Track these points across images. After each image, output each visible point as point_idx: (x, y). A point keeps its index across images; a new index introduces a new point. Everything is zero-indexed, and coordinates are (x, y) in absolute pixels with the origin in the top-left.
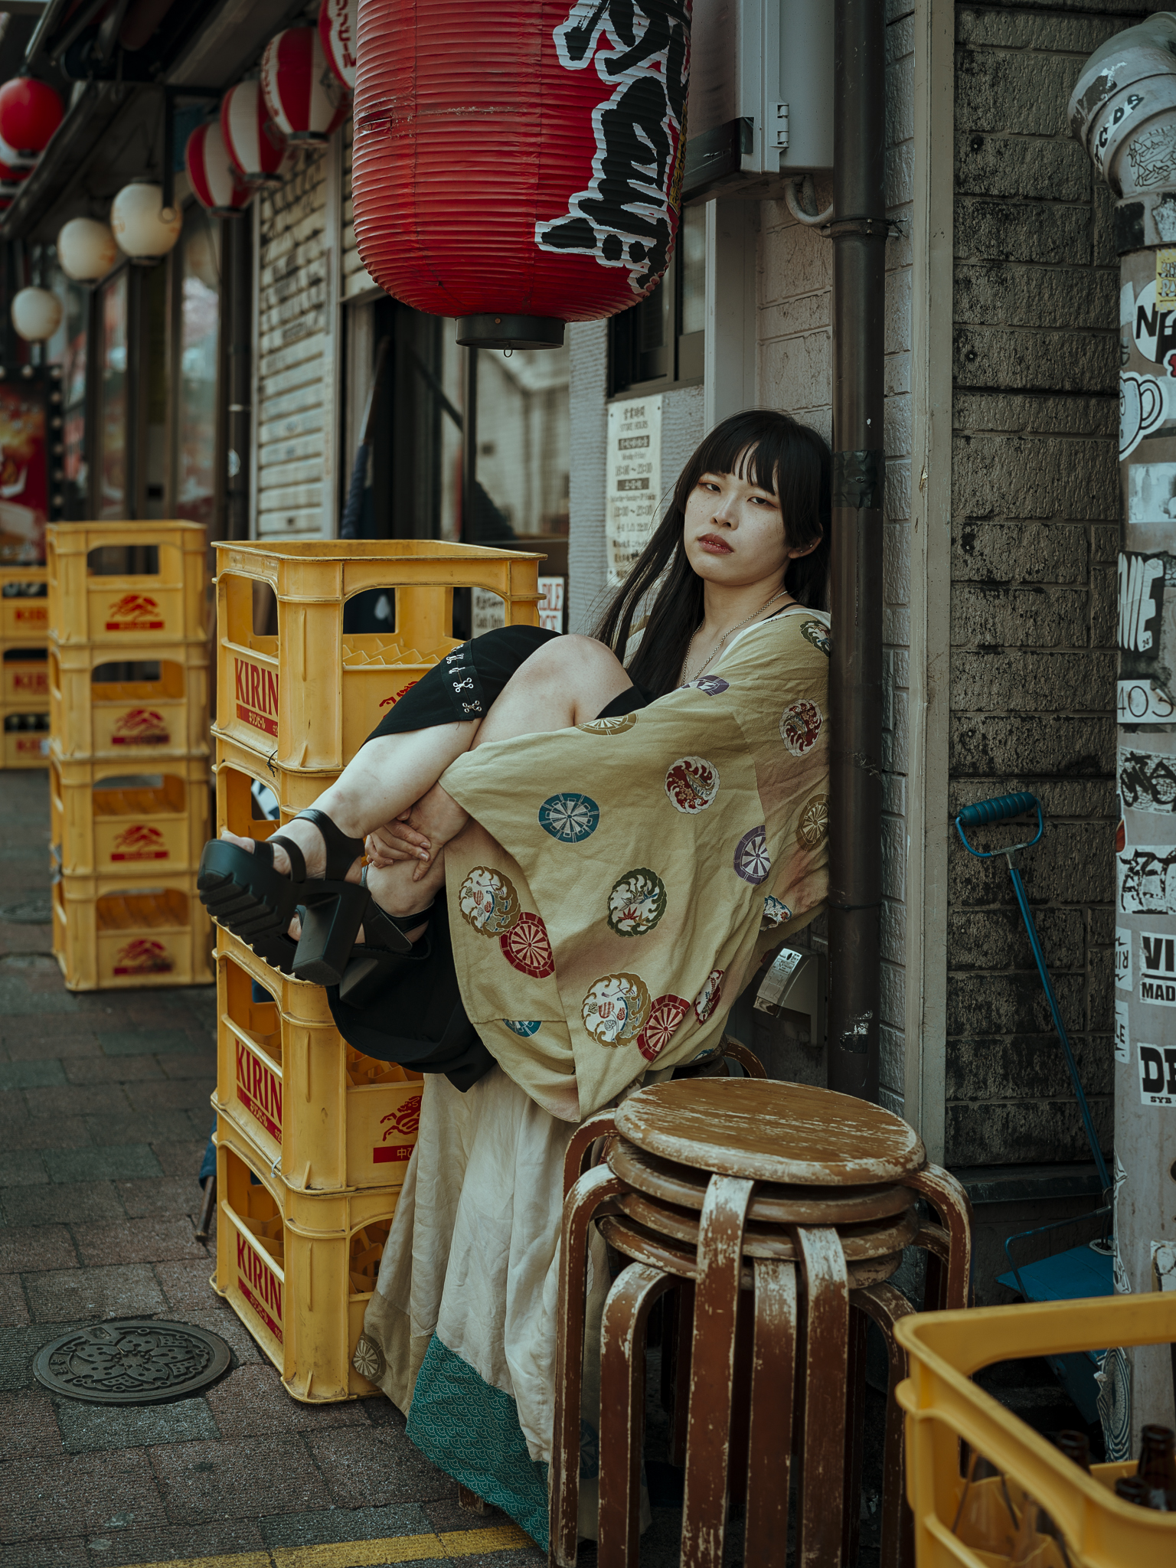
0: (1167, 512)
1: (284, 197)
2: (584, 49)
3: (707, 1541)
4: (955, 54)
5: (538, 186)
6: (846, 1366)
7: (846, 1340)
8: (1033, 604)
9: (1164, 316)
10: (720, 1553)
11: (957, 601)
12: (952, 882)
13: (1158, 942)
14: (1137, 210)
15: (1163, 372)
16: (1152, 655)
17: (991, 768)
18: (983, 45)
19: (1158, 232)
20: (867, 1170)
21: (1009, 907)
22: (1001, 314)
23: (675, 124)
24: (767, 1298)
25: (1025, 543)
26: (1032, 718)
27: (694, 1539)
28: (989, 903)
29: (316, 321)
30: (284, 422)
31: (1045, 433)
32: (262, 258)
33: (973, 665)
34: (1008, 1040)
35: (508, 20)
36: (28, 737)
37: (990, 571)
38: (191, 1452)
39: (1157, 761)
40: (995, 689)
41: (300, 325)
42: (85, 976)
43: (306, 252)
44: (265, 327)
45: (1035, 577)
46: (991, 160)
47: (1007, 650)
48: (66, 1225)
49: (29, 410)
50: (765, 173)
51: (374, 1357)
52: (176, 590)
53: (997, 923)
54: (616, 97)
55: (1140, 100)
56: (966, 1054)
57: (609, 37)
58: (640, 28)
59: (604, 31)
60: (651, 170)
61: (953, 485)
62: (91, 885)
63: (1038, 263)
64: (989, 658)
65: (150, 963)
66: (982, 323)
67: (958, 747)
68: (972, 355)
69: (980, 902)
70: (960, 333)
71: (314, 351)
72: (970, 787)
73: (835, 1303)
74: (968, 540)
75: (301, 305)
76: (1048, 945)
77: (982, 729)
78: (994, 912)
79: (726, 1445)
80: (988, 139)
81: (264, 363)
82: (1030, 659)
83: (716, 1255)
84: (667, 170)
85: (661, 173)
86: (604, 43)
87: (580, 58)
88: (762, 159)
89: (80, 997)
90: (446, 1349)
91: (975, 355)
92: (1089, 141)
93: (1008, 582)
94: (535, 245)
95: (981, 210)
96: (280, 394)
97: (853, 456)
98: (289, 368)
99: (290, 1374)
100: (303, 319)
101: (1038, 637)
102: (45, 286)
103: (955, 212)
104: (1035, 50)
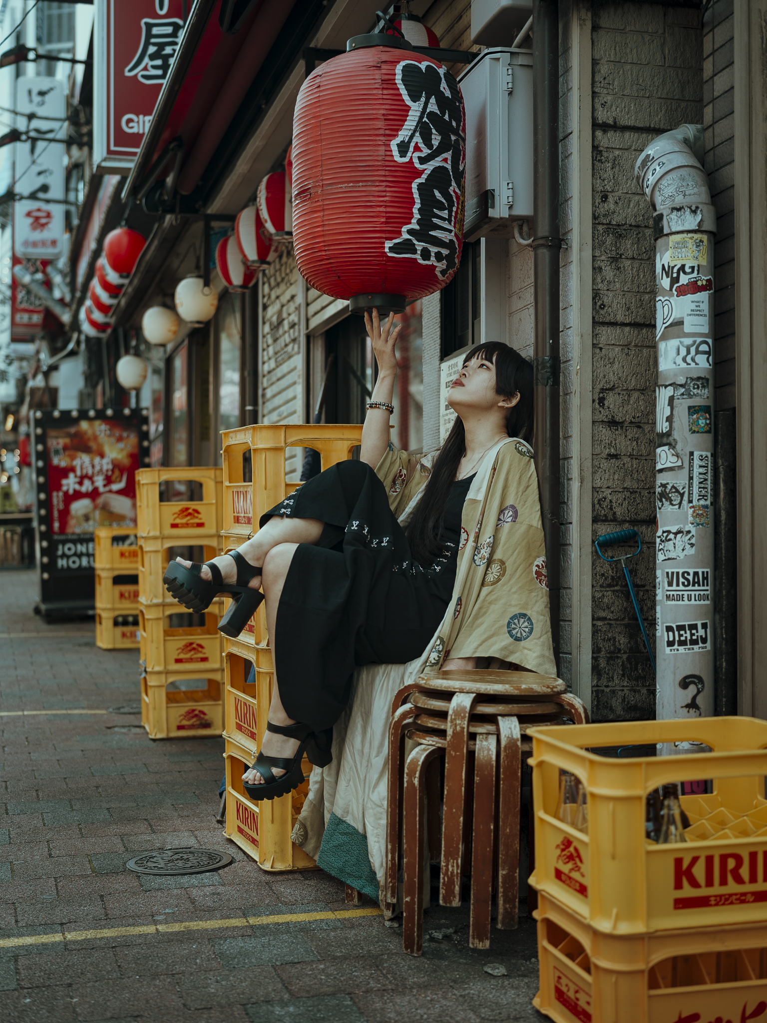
0: (675, 363)
1: (275, 279)
2: (407, 152)
3: (453, 866)
4: (592, 152)
5: (386, 223)
6: (520, 779)
7: (520, 766)
8: (636, 434)
9: (673, 268)
10: (459, 871)
11: (595, 432)
12: (594, 575)
13: (673, 573)
14: (660, 217)
15: (673, 295)
16: (669, 434)
17: (614, 517)
18: (607, 148)
19: (669, 227)
20: (532, 689)
21: (624, 589)
22: (618, 285)
23: (457, 190)
24: (481, 749)
25: (631, 402)
26: (636, 492)
27: (447, 866)
28: (614, 586)
29: (293, 349)
30: (276, 413)
31: (641, 346)
32: (263, 318)
33: (605, 464)
34: (625, 657)
35: (367, 138)
36: (128, 629)
37: (613, 417)
38: (208, 890)
39: (671, 485)
40: (616, 477)
41: (285, 352)
42: (160, 731)
43: (288, 309)
44: (266, 358)
45: (637, 420)
46: (612, 206)
47: (622, 457)
48: (145, 820)
49: (128, 436)
50: (501, 218)
51: (303, 833)
52: (212, 504)
53: (618, 596)
54: (424, 176)
55: (663, 164)
56: (603, 663)
57: (420, 145)
58: (436, 140)
59: (417, 143)
60: (445, 214)
61: (593, 372)
62: (163, 676)
63: (637, 259)
64: (613, 461)
65: (198, 723)
66: (608, 290)
67: (597, 506)
68: (603, 306)
69: (609, 586)
70: (596, 295)
71: (292, 366)
72: (603, 527)
73: (514, 748)
74: (601, 401)
75: (285, 341)
76: (645, 609)
77: (610, 497)
78: (617, 591)
79: (462, 819)
80: (610, 195)
81: (265, 380)
82: (635, 462)
83: (456, 726)
84: (453, 214)
85: (450, 215)
86: (417, 148)
87: (405, 157)
88: (499, 211)
89: (157, 742)
90: (340, 819)
91: (604, 306)
92: (643, 186)
93: (623, 422)
94: (385, 253)
95: (607, 231)
96: (274, 396)
97: (544, 359)
98: (279, 380)
99: (262, 861)
100: (286, 350)
101: (639, 451)
102: (137, 354)
103: (593, 233)
104: (635, 150)
